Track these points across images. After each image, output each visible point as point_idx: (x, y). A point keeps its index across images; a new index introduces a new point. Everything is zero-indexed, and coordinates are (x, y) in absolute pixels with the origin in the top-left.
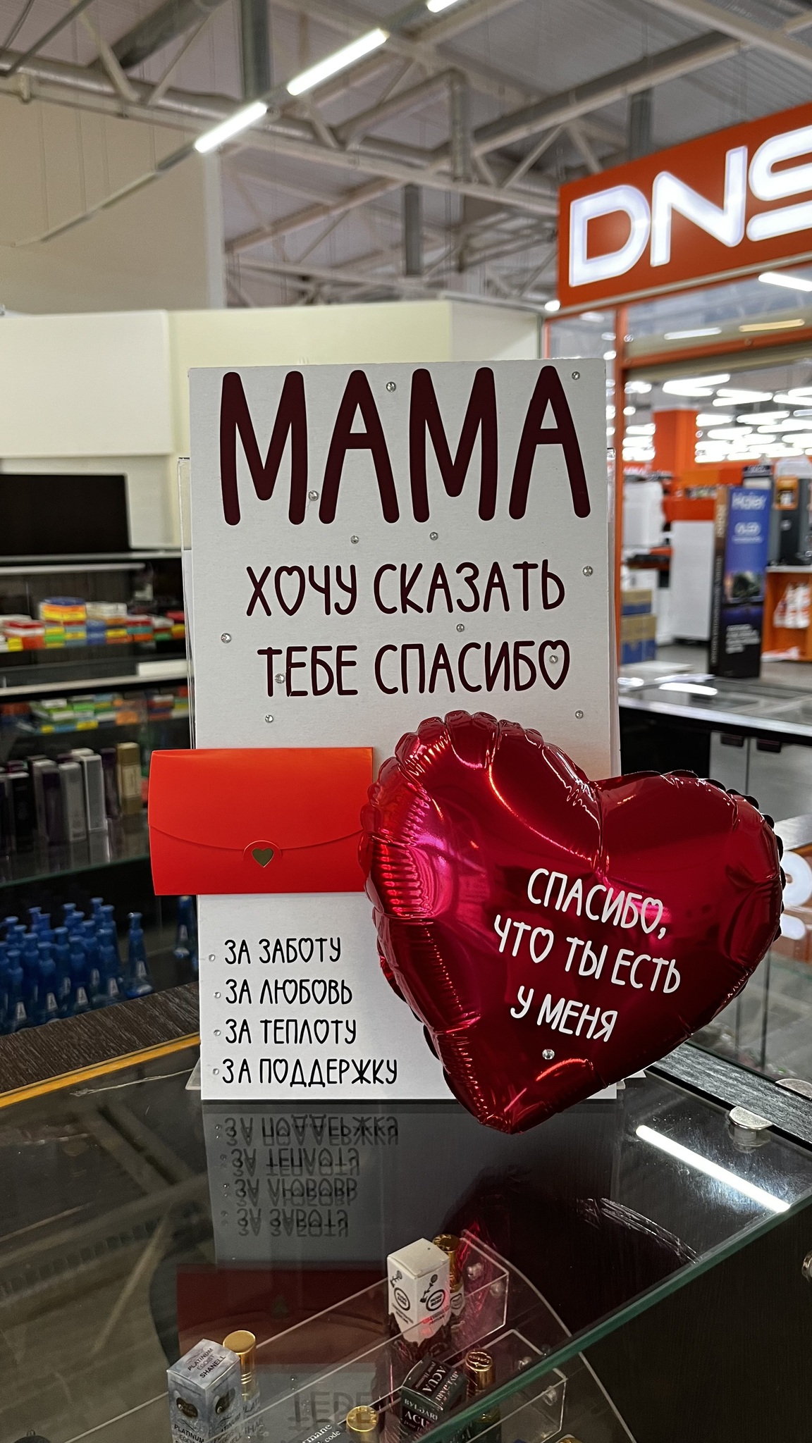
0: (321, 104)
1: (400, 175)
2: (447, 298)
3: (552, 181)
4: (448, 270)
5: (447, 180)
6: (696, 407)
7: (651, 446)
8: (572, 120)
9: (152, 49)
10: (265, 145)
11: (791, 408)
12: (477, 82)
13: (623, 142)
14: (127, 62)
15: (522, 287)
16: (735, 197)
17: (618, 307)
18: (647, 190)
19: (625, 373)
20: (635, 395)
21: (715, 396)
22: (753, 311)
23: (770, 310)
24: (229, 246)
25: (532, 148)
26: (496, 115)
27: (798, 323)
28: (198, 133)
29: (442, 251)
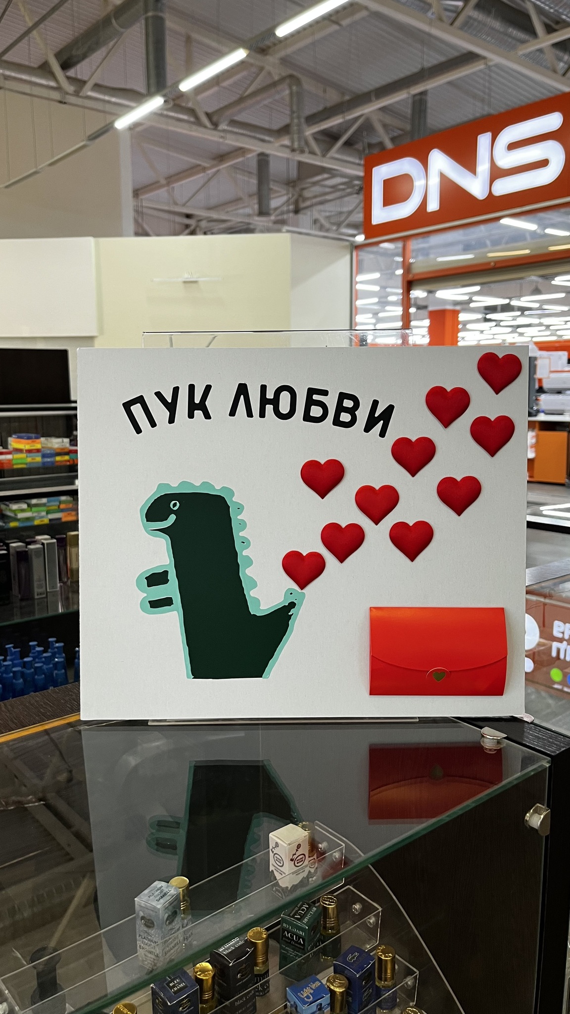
0: (199, 97)
1: (256, 147)
2: (288, 231)
3: (360, 153)
4: (288, 212)
5: (288, 151)
6: (458, 308)
7: (427, 333)
8: (371, 112)
9: (84, 56)
10: (163, 125)
11: (522, 310)
12: (308, 85)
13: (408, 127)
14: (66, 66)
15: (339, 225)
16: (483, 167)
17: (405, 239)
18: (424, 162)
19: (409, 285)
20: (416, 298)
21: (470, 301)
22: (496, 243)
23: (507, 243)
24: (136, 193)
25: (346, 131)
26: (320, 108)
27: (527, 252)
28: (118, 116)
29: (285, 198)
